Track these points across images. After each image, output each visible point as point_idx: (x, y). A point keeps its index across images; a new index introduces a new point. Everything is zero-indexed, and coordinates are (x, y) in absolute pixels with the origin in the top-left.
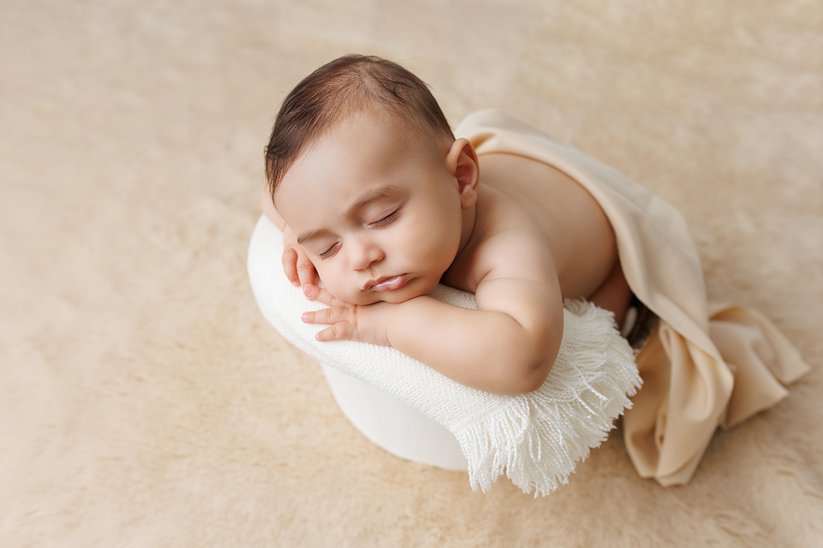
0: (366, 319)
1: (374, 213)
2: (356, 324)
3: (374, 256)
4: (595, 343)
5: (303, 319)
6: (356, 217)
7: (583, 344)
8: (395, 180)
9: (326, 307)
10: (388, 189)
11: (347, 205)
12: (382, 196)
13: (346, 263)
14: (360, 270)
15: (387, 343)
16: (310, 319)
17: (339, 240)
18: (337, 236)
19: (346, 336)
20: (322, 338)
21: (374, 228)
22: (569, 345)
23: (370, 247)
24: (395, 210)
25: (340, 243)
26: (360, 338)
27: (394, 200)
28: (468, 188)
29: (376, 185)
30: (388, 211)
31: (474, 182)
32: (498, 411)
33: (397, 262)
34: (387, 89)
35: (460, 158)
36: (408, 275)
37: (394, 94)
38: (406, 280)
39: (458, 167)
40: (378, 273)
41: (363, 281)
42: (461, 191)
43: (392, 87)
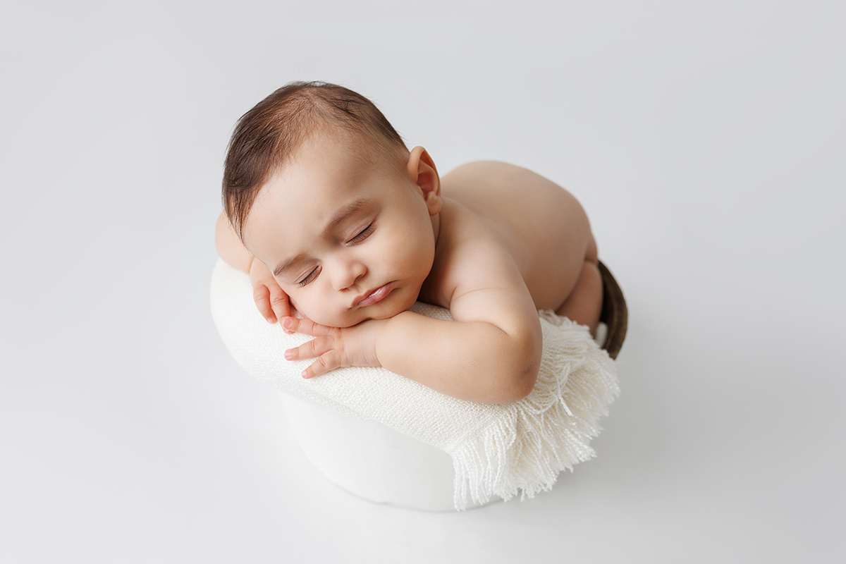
0: (354, 342)
1: (351, 230)
2: (343, 349)
3: (357, 271)
4: (573, 349)
5: (286, 357)
6: (333, 238)
7: (564, 350)
8: (365, 193)
9: (311, 338)
10: (359, 202)
11: (322, 225)
12: (355, 211)
13: (329, 286)
14: (344, 290)
15: (376, 364)
16: (294, 355)
17: (318, 264)
18: (315, 261)
20: (311, 374)
21: (353, 245)
22: (552, 350)
23: (351, 263)
24: (369, 223)
25: (319, 267)
26: (350, 364)
27: (367, 214)
28: (432, 195)
29: (348, 201)
30: (361, 226)
31: (436, 188)
32: (492, 424)
33: (381, 273)
34: (339, 108)
35: (419, 167)
36: (392, 284)
37: (347, 111)
38: (392, 288)
39: (419, 175)
40: (364, 288)
41: (349, 299)
42: (426, 198)
43: (343, 106)
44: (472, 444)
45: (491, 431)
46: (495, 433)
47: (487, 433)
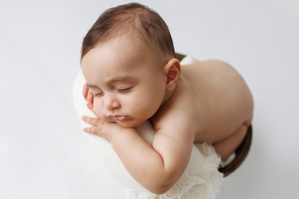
1: (120, 86)
2: (101, 129)
4: (202, 174)
5: (82, 118)
6: (111, 86)
7: (197, 174)
8: (133, 74)
10: (127, 77)
11: (108, 79)
12: (124, 80)
16: (85, 119)
19: (95, 133)
20: (86, 130)
21: (119, 92)
22: (191, 172)
25: (103, 93)
27: (130, 83)
29: (123, 74)
30: (126, 87)
31: (176, 79)
32: (145, 193)
33: (126, 110)
34: (144, 27)
35: (171, 67)
36: (129, 117)
37: (147, 30)
38: (127, 118)
39: (169, 71)
40: (116, 113)
41: (109, 113)
42: (168, 83)
43: (147, 27)
44: (133, 195)
45: (143, 195)
46: (144, 196)
47: (141, 194)
